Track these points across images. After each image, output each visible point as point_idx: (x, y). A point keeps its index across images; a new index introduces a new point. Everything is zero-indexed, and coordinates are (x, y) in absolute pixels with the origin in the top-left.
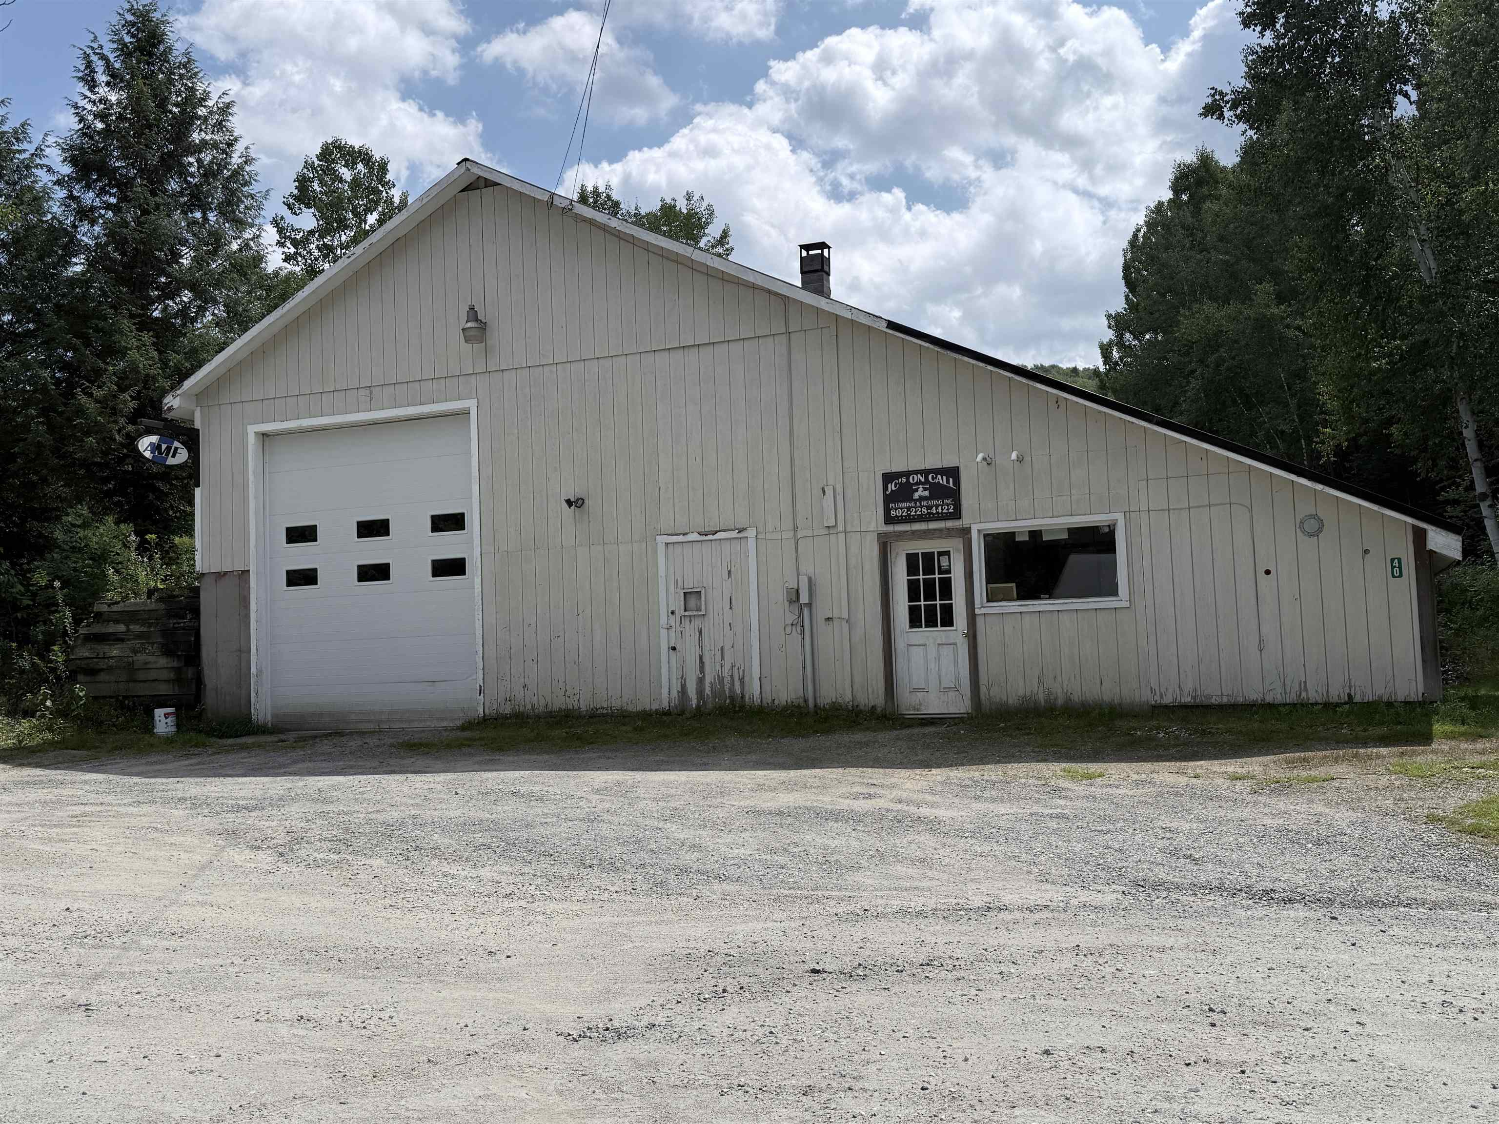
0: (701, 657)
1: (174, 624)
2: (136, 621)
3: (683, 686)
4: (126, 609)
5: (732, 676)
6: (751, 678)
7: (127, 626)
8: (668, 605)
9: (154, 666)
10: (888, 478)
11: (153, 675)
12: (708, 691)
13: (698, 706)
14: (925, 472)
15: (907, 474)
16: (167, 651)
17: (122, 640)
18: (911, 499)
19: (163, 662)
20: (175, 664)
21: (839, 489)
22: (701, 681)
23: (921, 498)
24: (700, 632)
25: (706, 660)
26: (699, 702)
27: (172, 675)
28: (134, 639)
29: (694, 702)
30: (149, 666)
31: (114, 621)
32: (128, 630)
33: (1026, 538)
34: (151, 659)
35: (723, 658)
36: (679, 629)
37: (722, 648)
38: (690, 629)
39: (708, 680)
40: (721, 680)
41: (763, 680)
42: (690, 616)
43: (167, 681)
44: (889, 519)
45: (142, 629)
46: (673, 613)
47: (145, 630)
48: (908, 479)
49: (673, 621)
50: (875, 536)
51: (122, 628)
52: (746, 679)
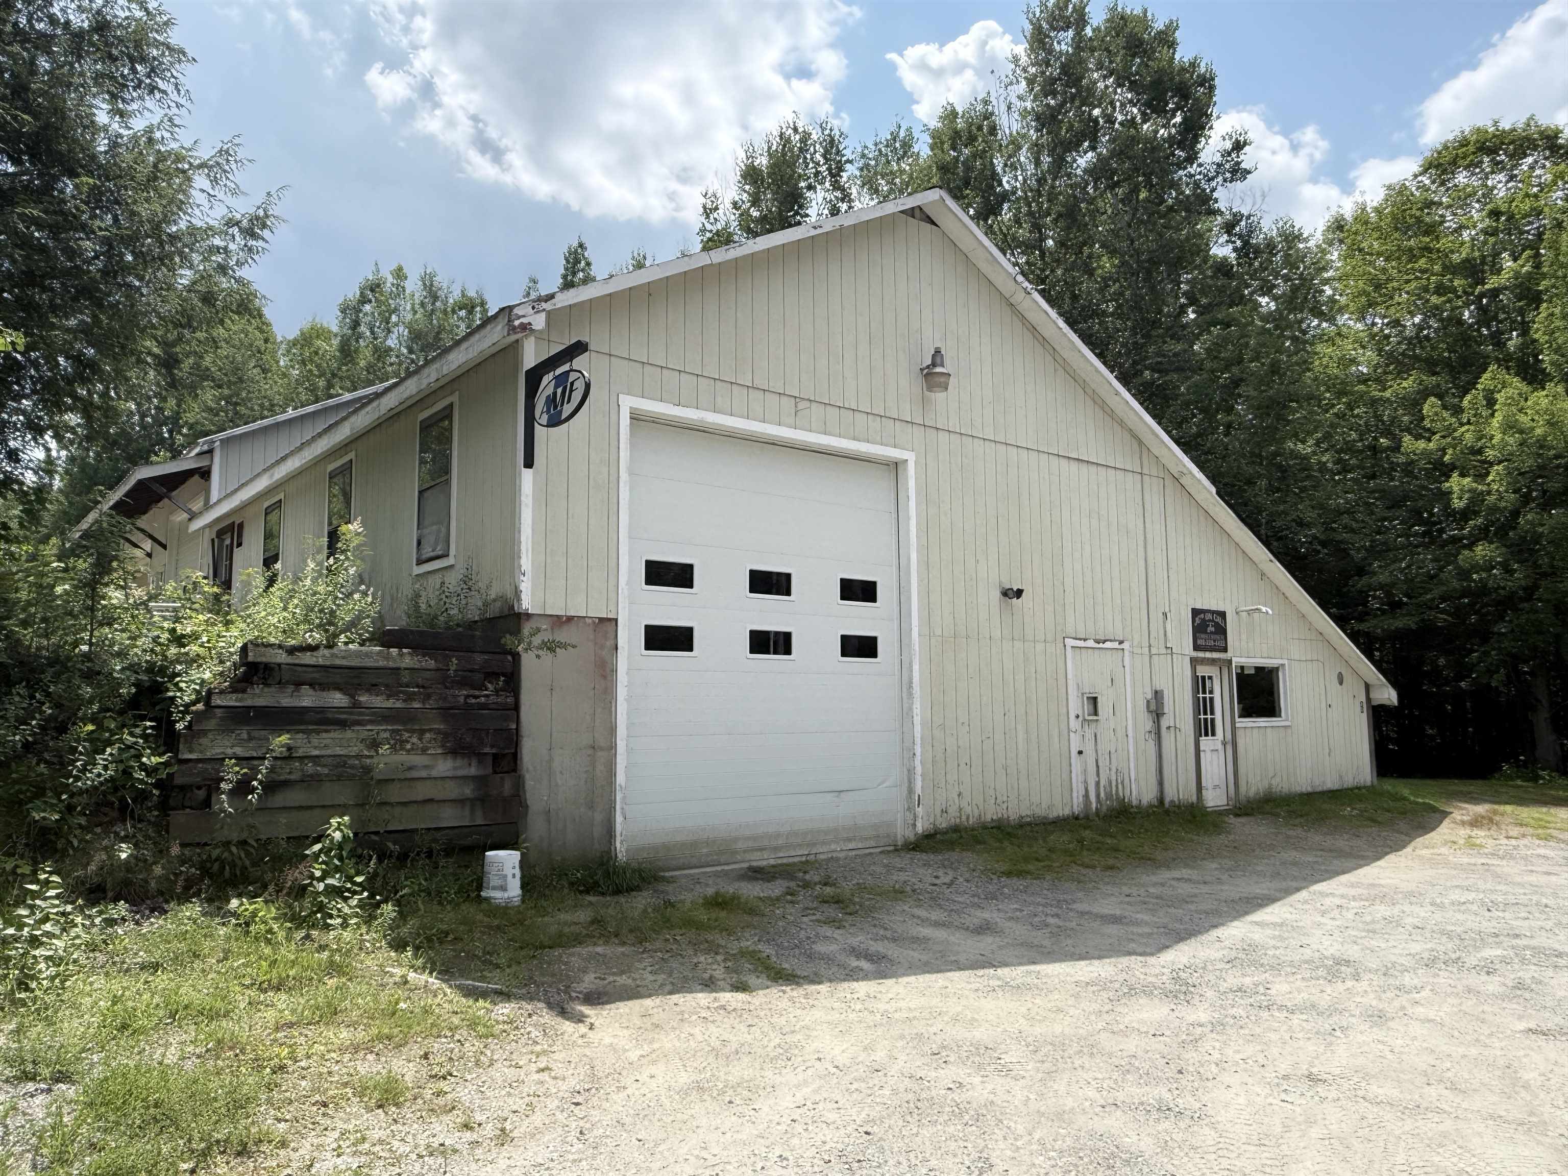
0: (1097, 761)
1: (467, 697)
2: (372, 688)
3: (1087, 790)
4: (338, 662)
5: (1117, 780)
7: (352, 696)
9: (424, 774)
10: (1195, 613)
11: (422, 792)
12: (1102, 794)
13: (1097, 810)
14: (1213, 612)
15: (1203, 612)
16: (457, 749)
17: (343, 724)
18: (1206, 632)
19: (444, 766)
20: (473, 771)
22: (1098, 784)
23: (1211, 633)
24: (1096, 737)
25: (1100, 764)
26: (1097, 805)
27: (468, 791)
28: (371, 722)
29: (1094, 806)
30: (415, 774)
31: (312, 685)
32: (356, 705)
33: (1253, 672)
34: (418, 760)
35: (1110, 764)
37: (1110, 752)
39: (1103, 783)
40: (1110, 783)
43: (460, 802)
44: (1195, 647)
45: (390, 704)
47: (399, 705)
48: (1203, 616)
50: (1190, 658)
51: (338, 699)
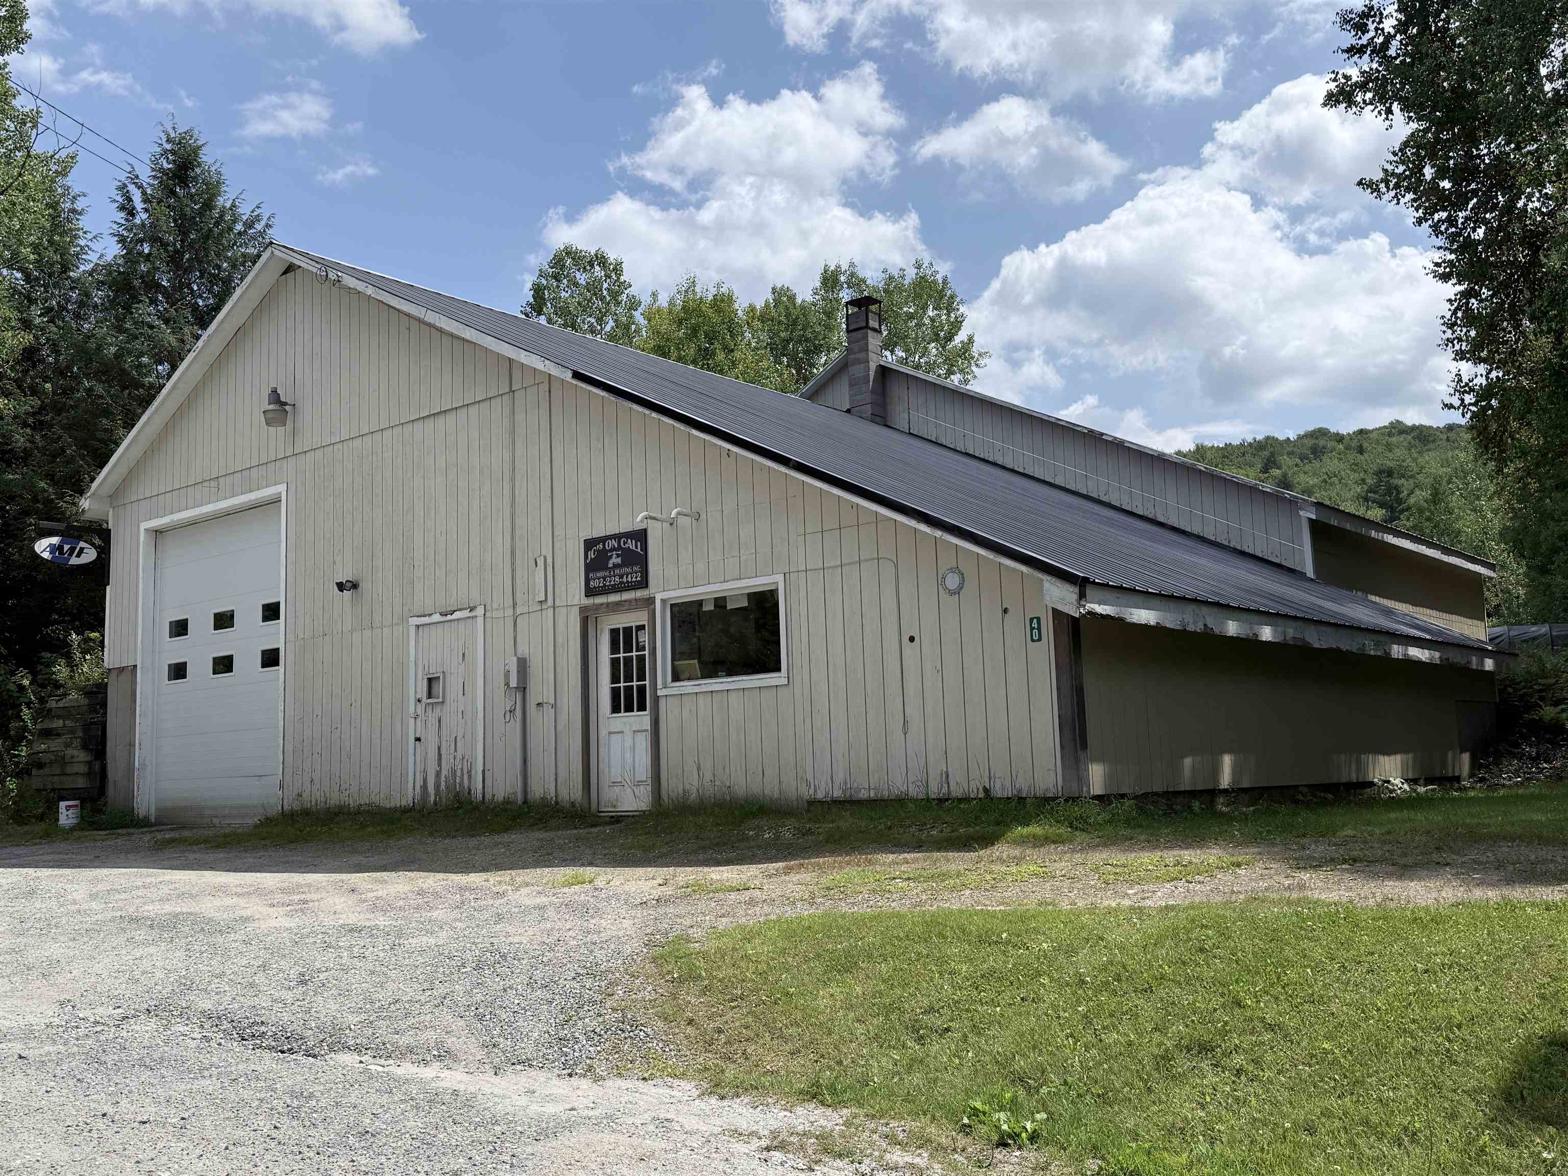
0: (439, 748)
1: (91, 719)
2: (70, 717)
3: (425, 780)
5: (462, 769)
6: (476, 772)
7: (64, 722)
8: (416, 692)
9: (76, 760)
10: (589, 544)
11: (75, 769)
12: (443, 787)
13: (435, 803)
14: (618, 537)
15: (603, 540)
16: (86, 745)
17: (58, 735)
18: (606, 568)
19: (82, 755)
20: (87, 758)
21: (549, 561)
22: (438, 774)
23: (616, 566)
24: (440, 722)
25: (443, 752)
26: (436, 798)
27: (86, 769)
28: (67, 734)
29: (432, 799)
31: (57, 717)
32: (64, 726)
33: (711, 607)
34: (75, 753)
35: (456, 750)
36: (424, 718)
37: (456, 738)
38: (432, 718)
39: (444, 773)
40: (454, 773)
41: (486, 772)
42: (432, 704)
44: (590, 592)
45: (72, 724)
46: (419, 701)
47: (74, 725)
48: (604, 546)
49: (420, 709)
50: (577, 609)
51: (61, 723)
52: (473, 772)
